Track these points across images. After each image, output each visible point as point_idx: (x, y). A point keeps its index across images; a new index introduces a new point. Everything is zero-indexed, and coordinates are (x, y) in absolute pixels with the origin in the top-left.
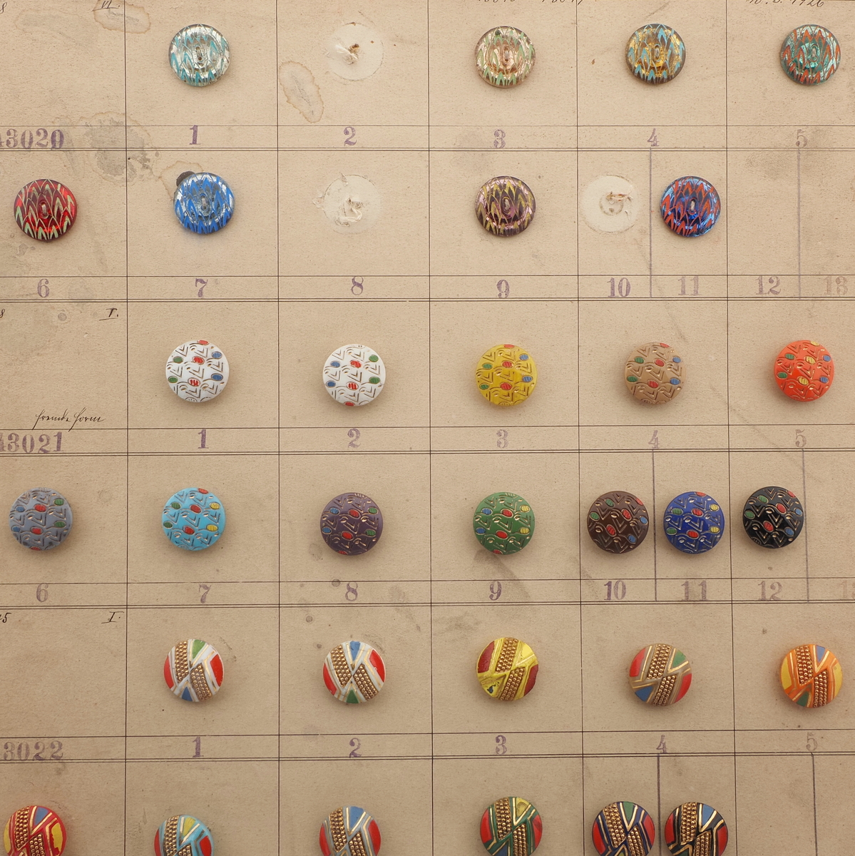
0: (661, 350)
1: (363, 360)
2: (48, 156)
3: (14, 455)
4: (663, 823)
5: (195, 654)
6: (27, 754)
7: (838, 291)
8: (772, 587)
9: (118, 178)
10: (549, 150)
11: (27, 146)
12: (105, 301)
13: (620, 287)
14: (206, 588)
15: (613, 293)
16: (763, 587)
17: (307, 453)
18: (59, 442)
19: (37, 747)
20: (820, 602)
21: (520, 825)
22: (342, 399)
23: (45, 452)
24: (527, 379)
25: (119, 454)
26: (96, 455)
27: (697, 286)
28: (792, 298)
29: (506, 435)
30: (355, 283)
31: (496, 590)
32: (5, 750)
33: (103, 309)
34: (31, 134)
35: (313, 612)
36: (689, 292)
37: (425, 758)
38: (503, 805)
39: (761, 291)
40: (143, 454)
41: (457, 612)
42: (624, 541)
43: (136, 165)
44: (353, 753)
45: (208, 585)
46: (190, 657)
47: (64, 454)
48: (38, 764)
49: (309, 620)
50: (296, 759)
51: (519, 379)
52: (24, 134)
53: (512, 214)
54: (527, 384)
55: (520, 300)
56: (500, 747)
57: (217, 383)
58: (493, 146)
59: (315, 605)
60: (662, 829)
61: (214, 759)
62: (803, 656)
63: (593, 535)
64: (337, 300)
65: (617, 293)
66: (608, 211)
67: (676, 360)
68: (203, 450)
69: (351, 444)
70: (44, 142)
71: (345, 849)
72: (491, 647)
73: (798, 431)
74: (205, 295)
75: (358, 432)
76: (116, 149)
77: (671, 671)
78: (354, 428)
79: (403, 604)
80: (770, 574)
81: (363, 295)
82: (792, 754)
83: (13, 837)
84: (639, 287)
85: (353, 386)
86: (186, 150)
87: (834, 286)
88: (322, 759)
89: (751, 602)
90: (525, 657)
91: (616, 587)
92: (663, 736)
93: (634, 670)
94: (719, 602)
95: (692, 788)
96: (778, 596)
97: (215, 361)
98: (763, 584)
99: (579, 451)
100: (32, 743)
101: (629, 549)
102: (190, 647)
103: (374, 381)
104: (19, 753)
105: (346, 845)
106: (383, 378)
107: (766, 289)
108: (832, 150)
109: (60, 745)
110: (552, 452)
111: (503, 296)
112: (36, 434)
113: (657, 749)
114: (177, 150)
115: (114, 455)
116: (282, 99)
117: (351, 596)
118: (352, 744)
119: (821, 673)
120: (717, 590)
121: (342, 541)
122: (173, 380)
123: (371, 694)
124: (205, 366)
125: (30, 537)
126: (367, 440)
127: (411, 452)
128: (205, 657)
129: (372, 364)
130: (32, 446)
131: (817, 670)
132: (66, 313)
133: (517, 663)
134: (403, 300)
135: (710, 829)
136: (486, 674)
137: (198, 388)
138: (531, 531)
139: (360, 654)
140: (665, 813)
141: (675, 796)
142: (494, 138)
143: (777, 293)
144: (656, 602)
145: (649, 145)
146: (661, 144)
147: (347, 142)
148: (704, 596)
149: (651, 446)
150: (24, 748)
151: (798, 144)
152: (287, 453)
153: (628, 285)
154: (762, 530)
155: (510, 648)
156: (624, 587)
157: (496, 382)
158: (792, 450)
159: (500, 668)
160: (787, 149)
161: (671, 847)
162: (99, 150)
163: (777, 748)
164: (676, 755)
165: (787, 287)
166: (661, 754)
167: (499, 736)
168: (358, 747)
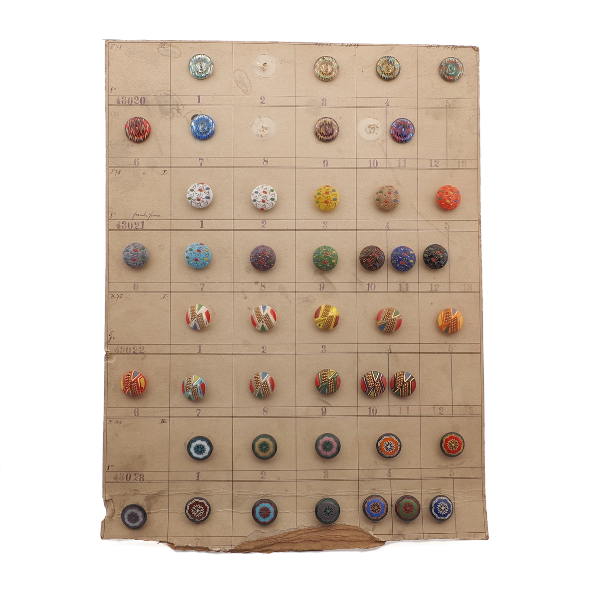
0: (390, 188)
1: (268, 191)
2: (139, 108)
3: (124, 230)
4: (390, 381)
5: (198, 310)
6: (130, 351)
7: (463, 166)
8: (435, 286)
9: (167, 117)
10: (344, 107)
11: (130, 103)
12: (162, 167)
13: (374, 163)
14: (203, 284)
15: (371, 166)
16: (431, 286)
17: (245, 230)
18: (143, 225)
19: (134, 348)
20: (455, 292)
21: (331, 379)
22: (259, 207)
23: (137, 229)
24: (335, 199)
25: (168, 230)
26: (158, 230)
27: (405, 163)
28: (444, 169)
29: (326, 223)
30: (265, 161)
31: (322, 286)
32: (121, 350)
33: (161, 171)
34: (132, 99)
35: (247, 294)
36: (402, 166)
37: (293, 354)
38: (325, 372)
39: (431, 166)
40: (177, 230)
41: (306, 295)
42: (374, 265)
43: (175, 111)
44: (263, 352)
45: (204, 283)
46: (197, 310)
47: (145, 230)
48: (134, 355)
49: (245, 298)
50: (240, 354)
51: (332, 199)
52: (129, 99)
53: (329, 132)
54: (335, 202)
55: (333, 168)
56: (324, 350)
57: (208, 200)
58: (321, 105)
59: (248, 292)
60: (390, 383)
61: (206, 354)
62: (447, 313)
63: (362, 263)
64: (257, 167)
65: (372, 166)
66: (368, 132)
67: (396, 192)
68: (202, 228)
69: (263, 226)
70: (137, 102)
71: (260, 389)
72: (320, 308)
73: (446, 223)
74: (203, 165)
75: (265, 222)
76: (166, 105)
77: (393, 318)
78: (264, 220)
79: (284, 292)
80: (434, 281)
81: (268, 165)
82: (442, 353)
83: (124, 383)
84: (381, 163)
85: (264, 201)
86: (196, 105)
87: (461, 164)
88: (250, 354)
89: (426, 292)
90: (333, 312)
91: (371, 286)
92: (390, 346)
93: (378, 319)
94: (413, 292)
95: (402, 367)
96: (438, 289)
97: (207, 191)
98: (431, 285)
99: (357, 230)
100: (132, 347)
101: (377, 269)
102: (197, 307)
103: (272, 199)
104: (127, 351)
105: (260, 387)
106: (276, 199)
107: (434, 164)
108: (461, 108)
109: (143, 348)
110: (345, 230)
111: (326, 166)
112: (133, 222)
113: (388, 351)
114: (191, 105)
115: (165, 230)
116: (235, 85)
117: (263, 288)
118: (263, 348)
119: (454, 319)
120: (413, 287)
121: (259, 264)
122: (190, 198)
123: (271, 326)
124: (203, 193)
125: (131, 262)
126: (269, 225)
127: (288, 230)
128: (203, 310)
129: (272, 193)
130: (132, 227)
131: (453, 317)
132: (146, 172)
133: (330, 314)
134: (284, 168)
135: (408, 381)
136: (317, 319)
137: (200, 202)
138: (337, 261)
139: (266, 310)
140: (391, 376)
141: (394, 370)
142: (322, 102)
143: (438, 167)
144: (388, 292)
145: (386, 105)
146: (390, 105)
147: (262, 103)
148: (407, 289)
149: (386, 229)
150: (128, 349)
151: (446, 106)
152: (237, 230)
153: (377, 162)
154: (431, 261)
155: (328, 308)
156: (375, 285)
157: (323, 201)
158: (444, 231)
159: (324, 316)
160: (442, 108)
161: (393, 390)
162: (160, 105)
163: (436, 351)
164: (396, 353)
165: (442, 164)
166: (389, 353)
167: (323, 345)
168: (265, 349)
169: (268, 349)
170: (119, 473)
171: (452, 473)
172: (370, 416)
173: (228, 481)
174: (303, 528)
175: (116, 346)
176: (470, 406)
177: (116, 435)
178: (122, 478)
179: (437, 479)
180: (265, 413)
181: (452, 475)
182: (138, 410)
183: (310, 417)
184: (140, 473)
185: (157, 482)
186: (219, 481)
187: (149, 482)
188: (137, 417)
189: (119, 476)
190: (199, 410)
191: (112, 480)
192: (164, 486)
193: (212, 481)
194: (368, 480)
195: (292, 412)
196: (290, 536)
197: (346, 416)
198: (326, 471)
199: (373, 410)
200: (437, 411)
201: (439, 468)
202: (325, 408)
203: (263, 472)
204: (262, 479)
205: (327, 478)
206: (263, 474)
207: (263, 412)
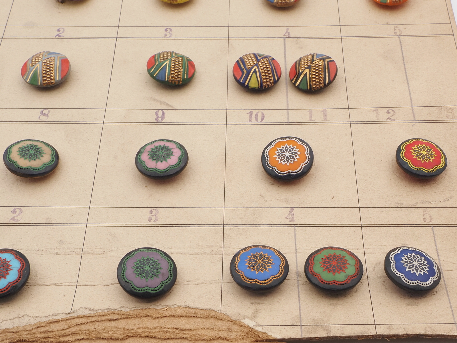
4: (288, 72)
37: (111, 38)
44: (58, 35)
50: (15, 37)
56: (168, 34)
60: (288, 75)
82: (384, 37)
88: (34, 38)
92: (288, 29)
113: (284, 35)
118: (59, 30)
135: (323, 60)
161: (293, 81)
163: (372, 34)
164: (298, 38)
166: (287, 37)
167: (167, 28)
168: (63, 32)
169: (68, 32)
171: (427, 216)
172: (250, 123)
174: (87, 312)
176: (448, 108)
179: (398, 226)
180: (43, 117)
181: (428, 221)
183: (131, 123)
194: (246, 226)
197: (203, 124)
198: (153, 209)
199: (257, 115)
200: (383, 115)
201: (399, 206)
202: (162, 111)
203: (17, 210)
204: (12, 222)
205: (155, 221)
206: (15, 213)
207: (40, 116)
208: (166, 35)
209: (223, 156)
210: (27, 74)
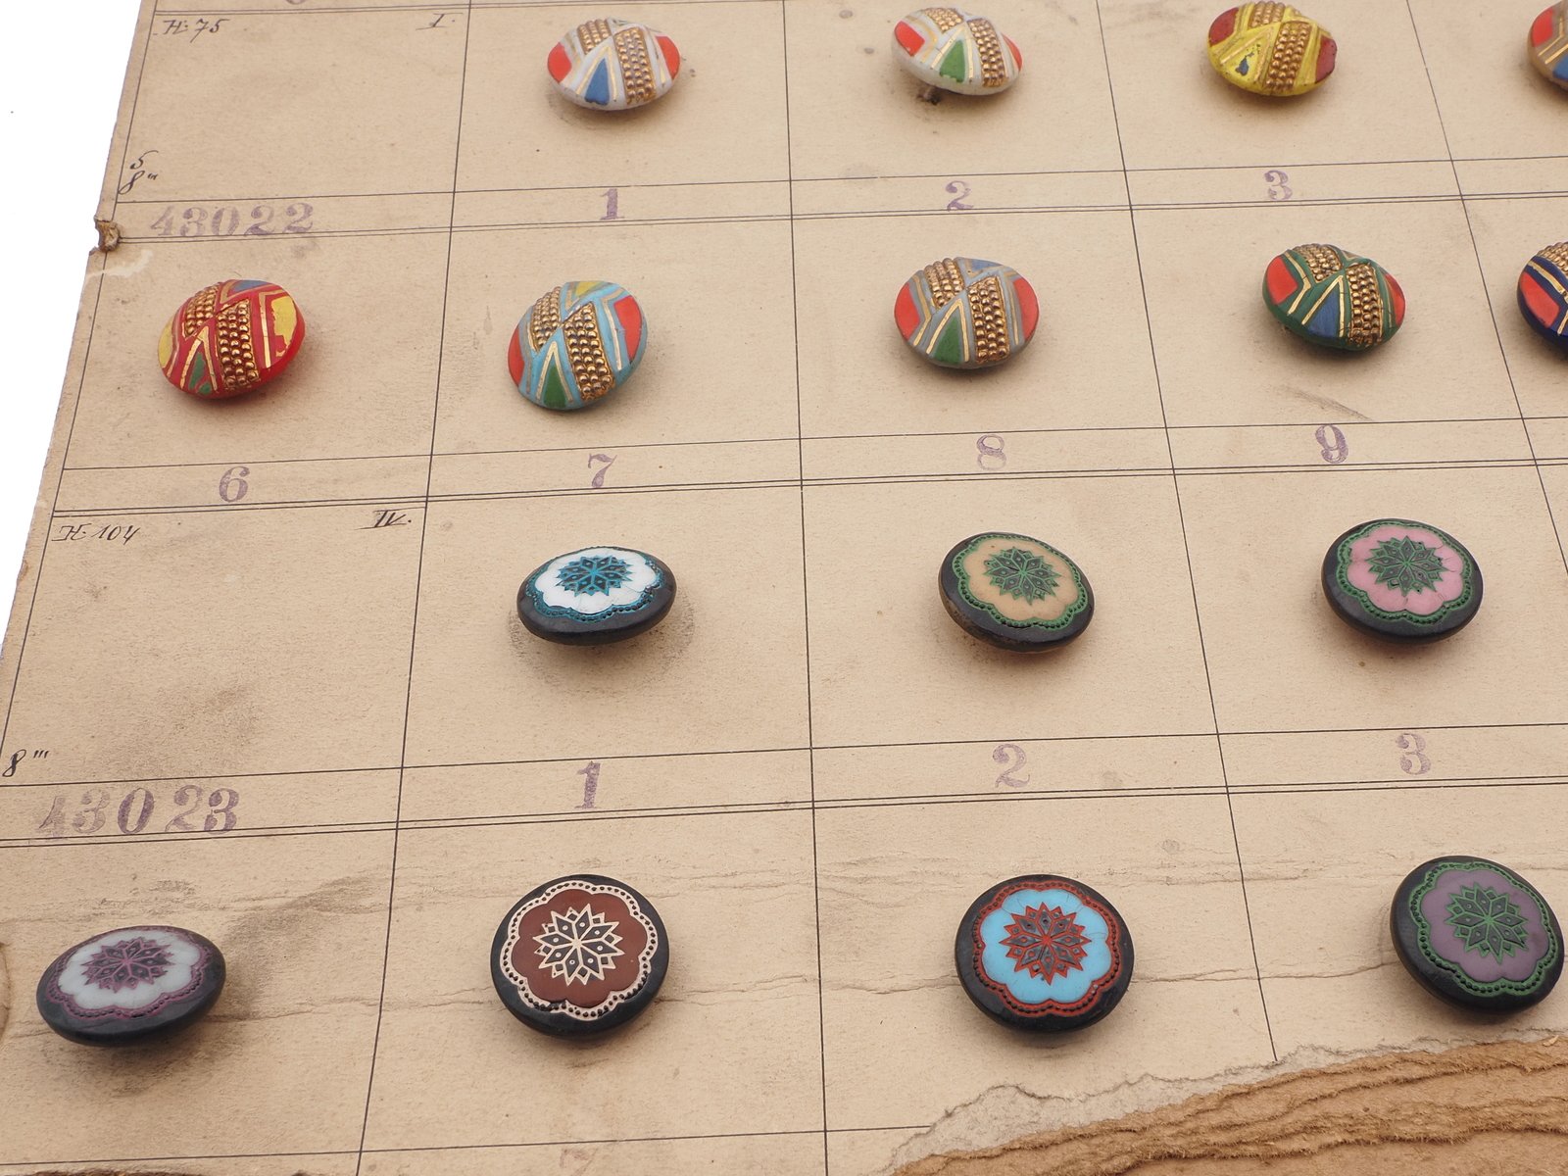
6: (234, 225)
19: (256, 214)
32: (185, 221)
35: (852, 5)
37: (1113, 208)
44: (954, 202)
48: (255, 242)
49: (846, 15)
56: (1278, 189)
100: (245, 208)
109: (309, 209)
118: (950, 186)
150: (227, 217)
167: (1272, 172)
168: (966, 195)
169: (980, 194)
170: (75, 794)
173: (786, 805)
174: (1324, 1062)
175: (159, 209)
177: (96, 595)
178: (91, 817)
180: (987, 460)
182: (246, 472)
183: (1255, 470)
184: (214, 786)
185: (326, 830)
186: (726, 809)
187: (269, 833)
188: (228, 504)
189: (73, 808)
190: (602, 458)
191: (26, 828)
192: (368, 854)
193: (675, 812)
195: (1152, 450)
196: (1242, 1110)
197: (1468, 464)
198: (1405, 734)
202: (1334, 429)
203: (1006, 750)
204: (1003, 787)
205: (1422, 771)
206: (1006, 760)
207: (981, 456)
208: (1273, 193)
209: (1557, 563)
210: (923, 330)
